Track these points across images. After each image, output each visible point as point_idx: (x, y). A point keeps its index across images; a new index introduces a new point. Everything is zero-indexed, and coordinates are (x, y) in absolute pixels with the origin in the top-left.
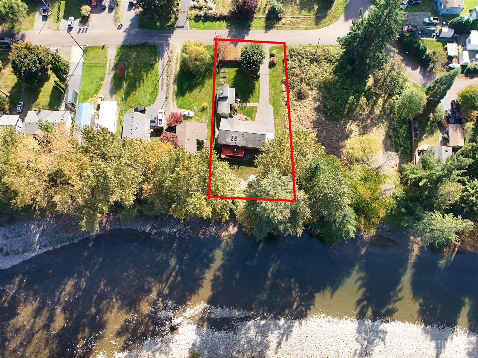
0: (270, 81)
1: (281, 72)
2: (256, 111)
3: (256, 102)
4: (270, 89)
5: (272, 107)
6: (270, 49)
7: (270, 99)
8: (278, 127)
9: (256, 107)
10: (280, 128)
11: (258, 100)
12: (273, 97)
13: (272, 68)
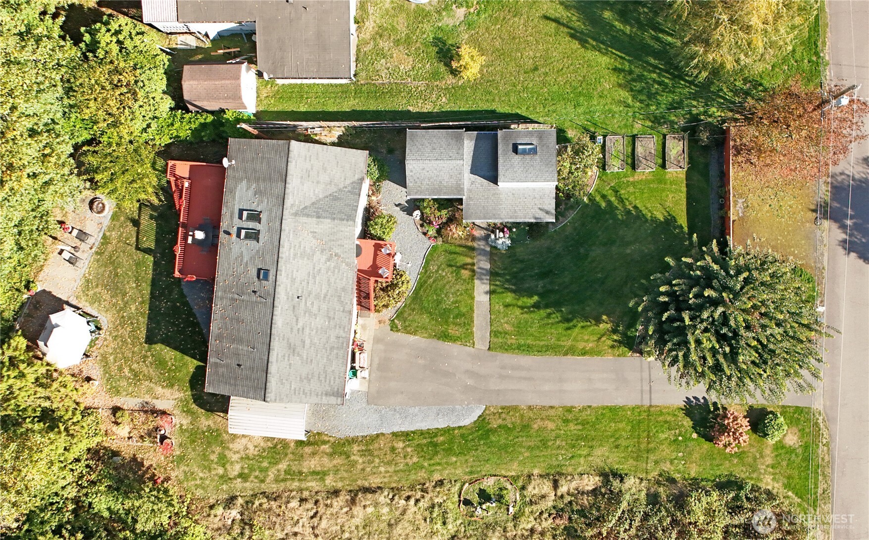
0: (613, 410)
1: (666, 467)
2: (445, 336)
3: (495, 333)
4: (569, 410)
5: (468, 420)
6: (799, 410)
7: (515, 408)
8: (362, 453)
9: (467, 338)
10: (353, 464)
11: (506, 348)
12: (526, 427)
13: (688, 423)
